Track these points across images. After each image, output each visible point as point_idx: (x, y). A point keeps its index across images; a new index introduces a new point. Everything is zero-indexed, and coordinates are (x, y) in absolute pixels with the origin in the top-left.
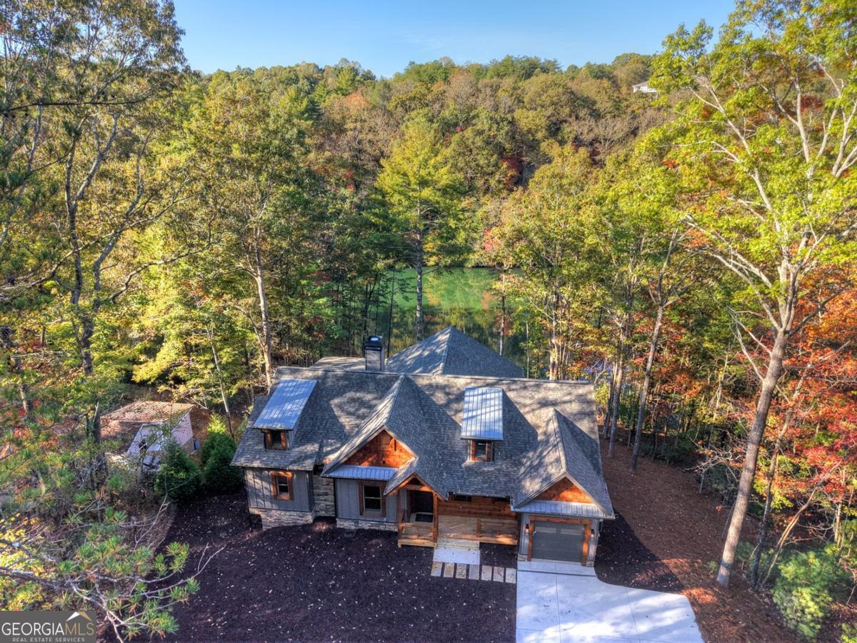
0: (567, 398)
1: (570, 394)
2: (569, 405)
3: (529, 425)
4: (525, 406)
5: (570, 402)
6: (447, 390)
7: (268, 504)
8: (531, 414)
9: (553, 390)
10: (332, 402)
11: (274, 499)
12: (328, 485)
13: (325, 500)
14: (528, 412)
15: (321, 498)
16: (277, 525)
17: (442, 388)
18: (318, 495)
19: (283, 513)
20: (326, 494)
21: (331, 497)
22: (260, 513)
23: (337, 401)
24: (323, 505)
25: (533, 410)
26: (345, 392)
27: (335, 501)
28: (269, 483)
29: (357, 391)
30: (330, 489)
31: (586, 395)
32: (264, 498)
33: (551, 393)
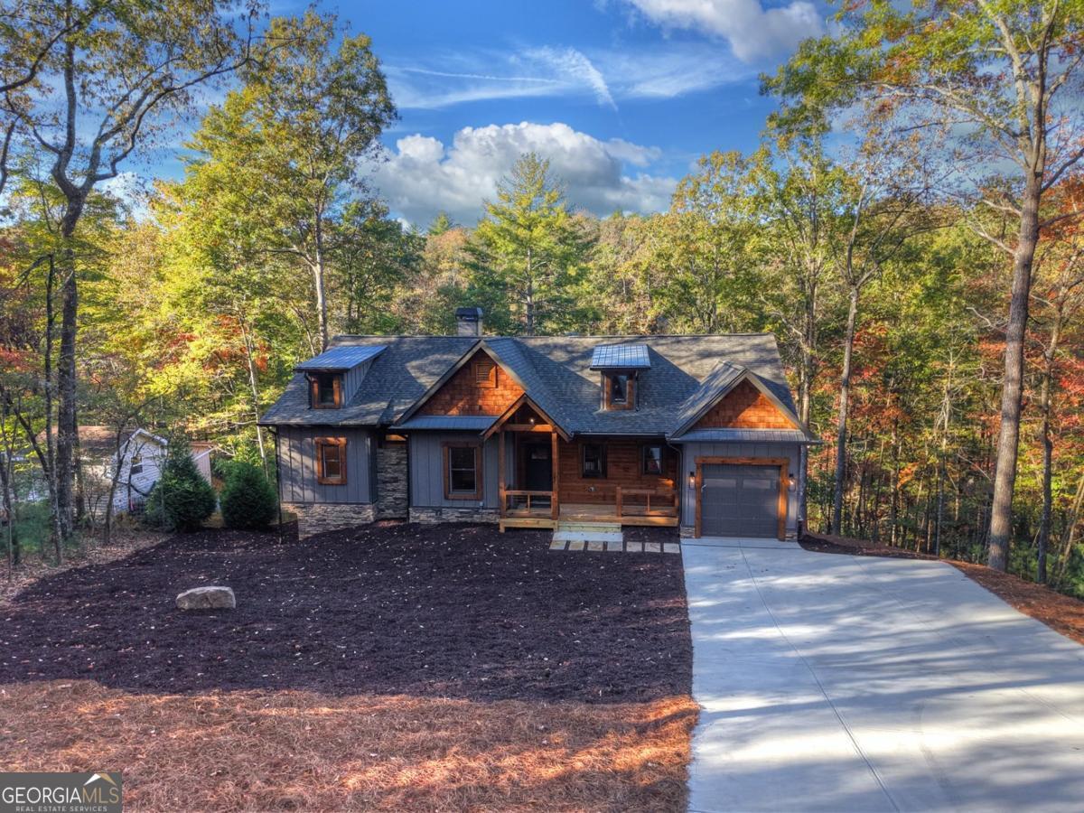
0: (740, 348)
1: (742, 344)
2: (742, 354)
3: (686, 375)
4: (680, 358)
5: (743, 351)
6: (569, 349)
7: (308, 495)
8: (689, 365)
9: (718, 342)
10: (408, 364)
11: (319, 484)
12: (398, 464)
13: (394, 490)
14: (684, 364)
15: (390, 487)
16: (320, 530)
17: (563, 348)
18: (385, 482)
19: (330, 508)
20: (396, 480)
21: (402, 485)
22: (296, 511)
23: (414, 363)
24: (390, 499)
25: (691, 361)
26: (427, 355)
27: (409, 491)
28: (313, 458)
29: (444, 354)
30: (401, 471)
31: (765, 343)
32: (304, 483)
33: (715, 345)
